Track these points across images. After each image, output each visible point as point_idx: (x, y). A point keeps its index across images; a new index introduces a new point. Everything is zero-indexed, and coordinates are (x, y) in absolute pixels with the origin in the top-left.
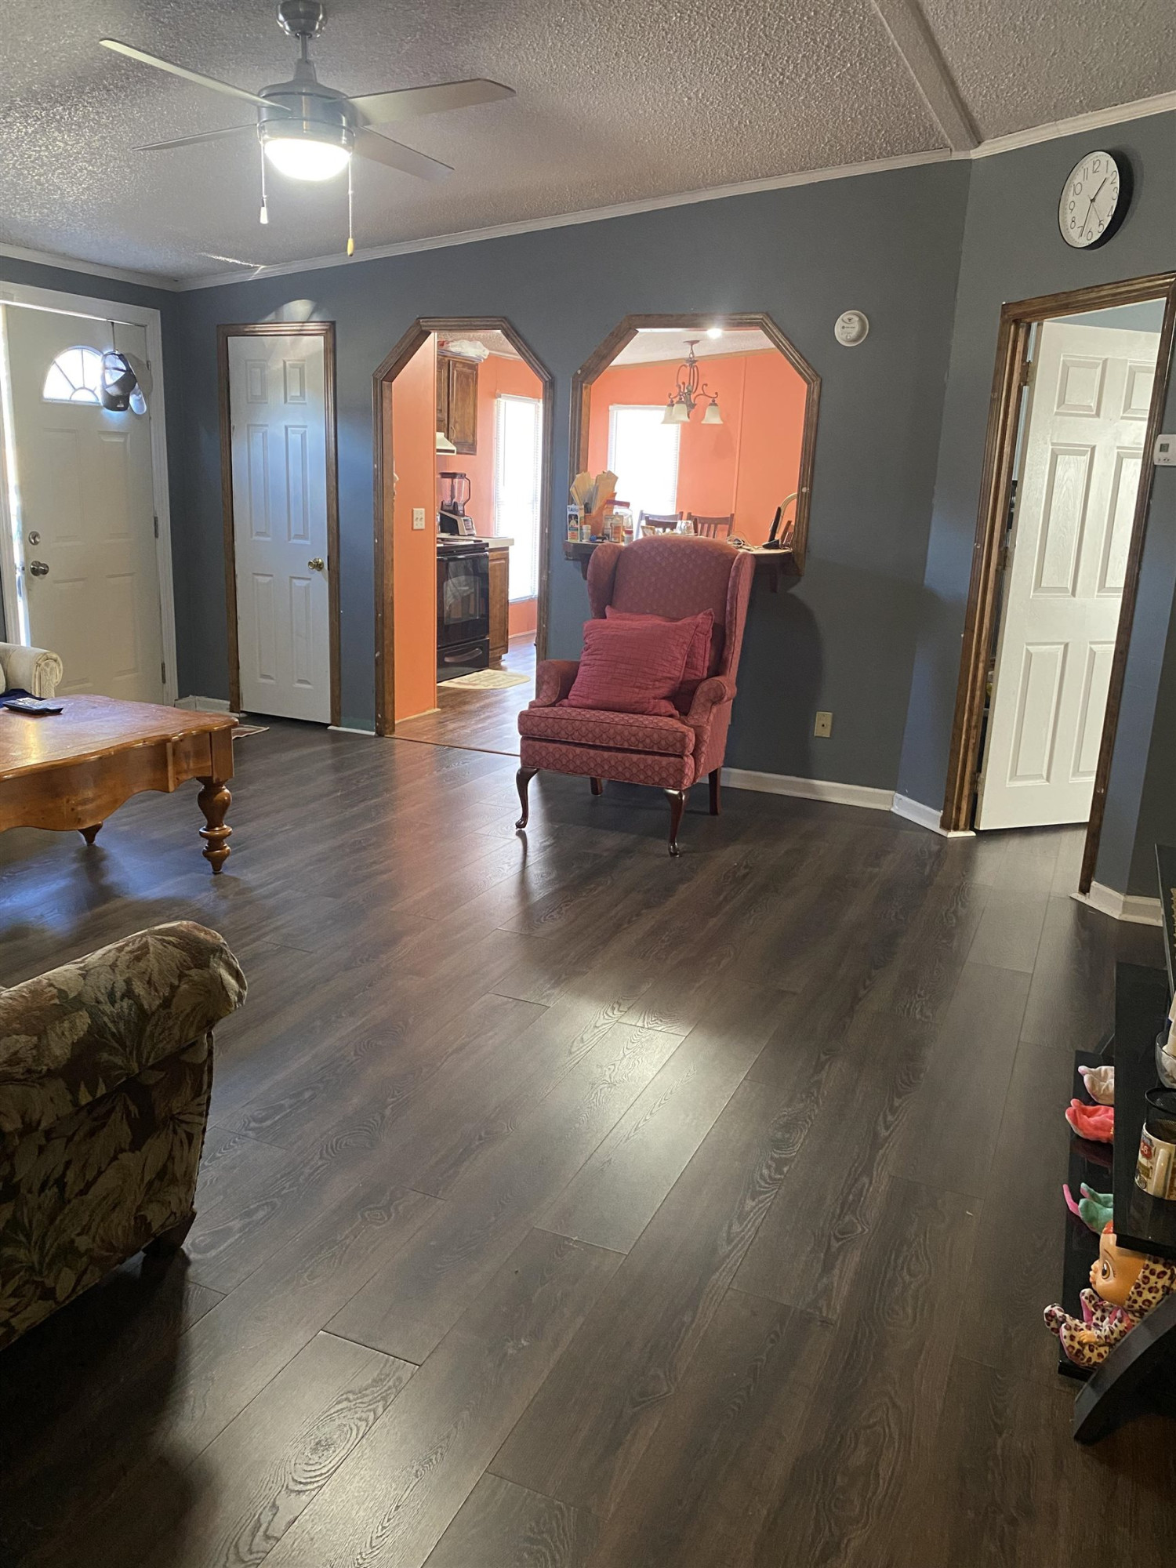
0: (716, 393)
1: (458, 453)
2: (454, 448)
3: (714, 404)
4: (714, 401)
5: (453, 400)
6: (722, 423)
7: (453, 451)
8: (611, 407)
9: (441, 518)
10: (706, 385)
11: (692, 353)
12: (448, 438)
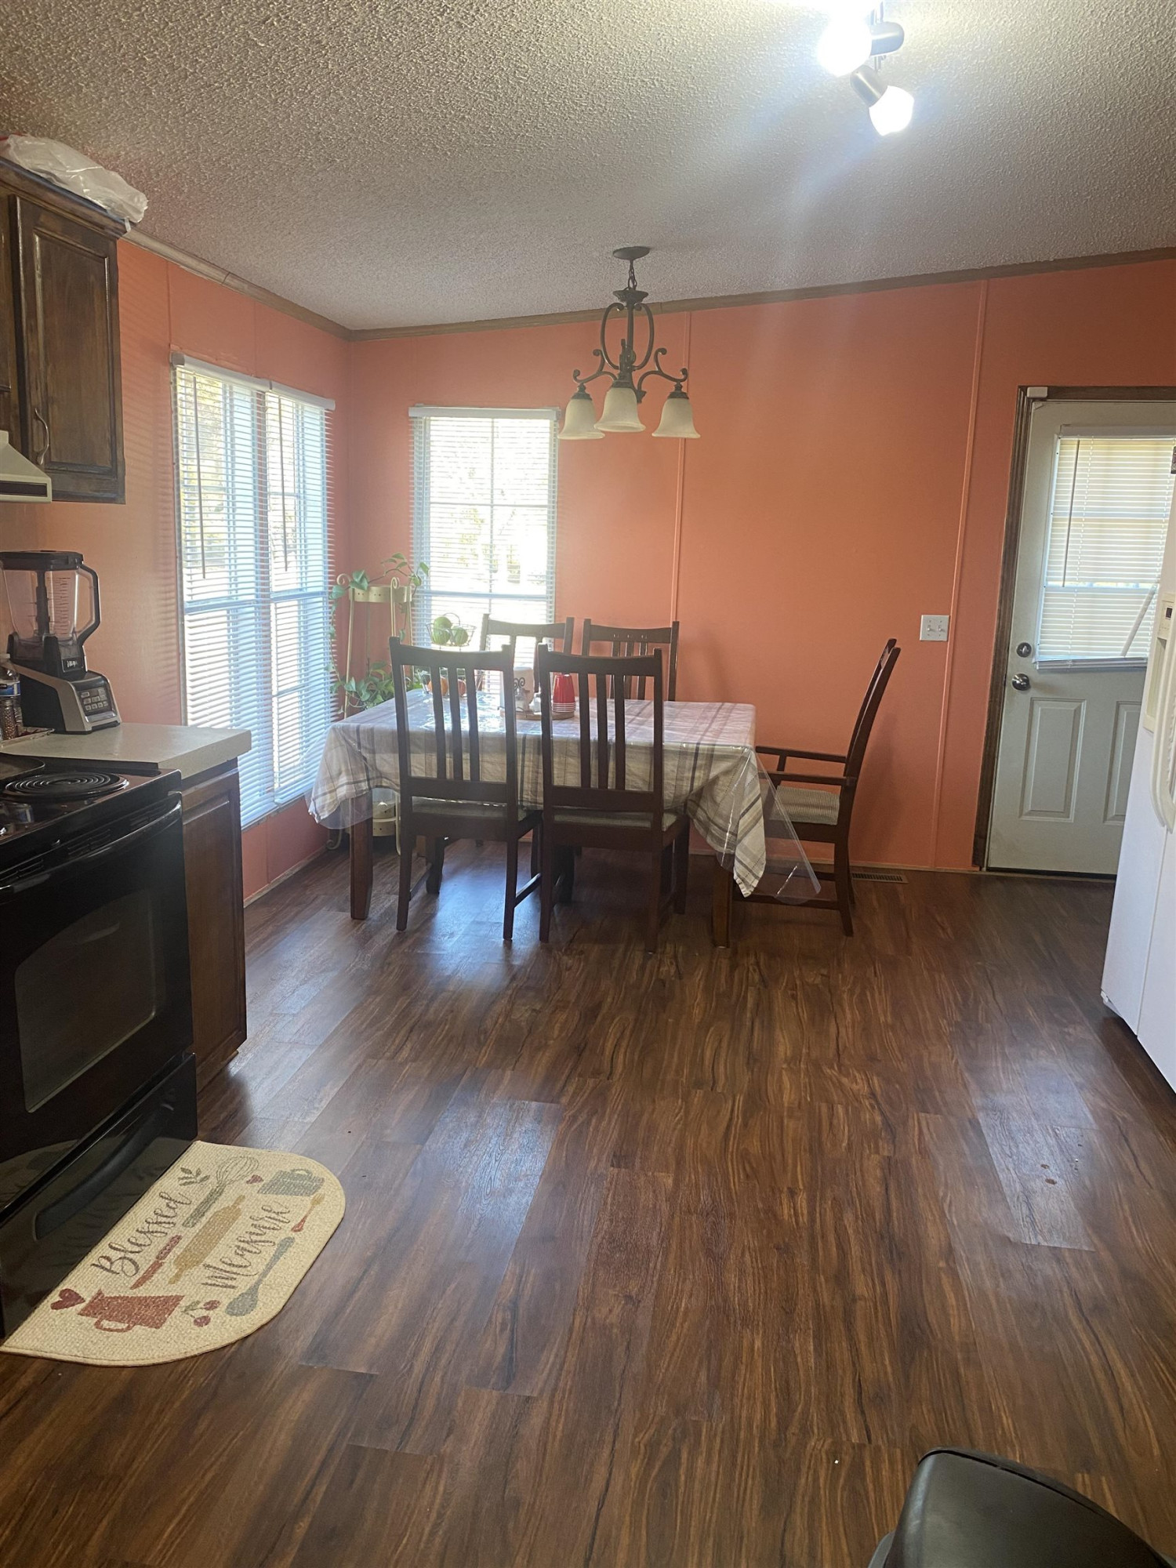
0: (684, 371)
1: (57, 496)
2: (45, 479)
3: (678, 394)
4: (679, 387)
5: (33, 329)
6: (699, 436)
7: (40, 490)
8: (413, 413)
9: (21, 687)
10: (664, 351)
11: (633, 278)
12: (24, 452)
